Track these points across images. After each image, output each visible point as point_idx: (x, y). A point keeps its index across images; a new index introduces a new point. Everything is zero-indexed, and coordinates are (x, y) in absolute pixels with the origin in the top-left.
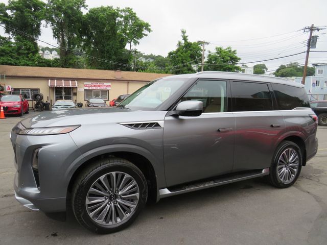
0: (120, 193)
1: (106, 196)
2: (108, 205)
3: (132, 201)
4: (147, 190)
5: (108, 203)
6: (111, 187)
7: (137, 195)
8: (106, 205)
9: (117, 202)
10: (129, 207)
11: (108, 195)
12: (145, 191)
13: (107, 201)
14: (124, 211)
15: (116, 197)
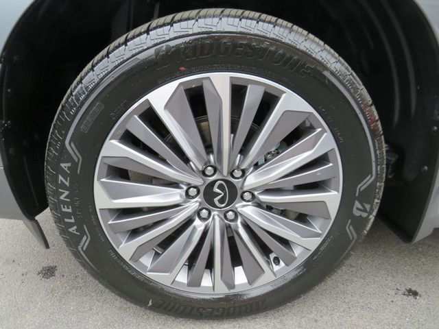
0: (252, 180)
1: (190, 186)
2: (197, 222)
3: (302, 218)
4: (381, 185)
5: (198, 213)
6: (208, 148)
7: (332, 198)
8: (188, 222)
9: (236, 214)
10: (285, 242)
11: (198, 181)
12: (372, 186)
13: (193, 205)
14: (265, 250)
15: (233, 193)
